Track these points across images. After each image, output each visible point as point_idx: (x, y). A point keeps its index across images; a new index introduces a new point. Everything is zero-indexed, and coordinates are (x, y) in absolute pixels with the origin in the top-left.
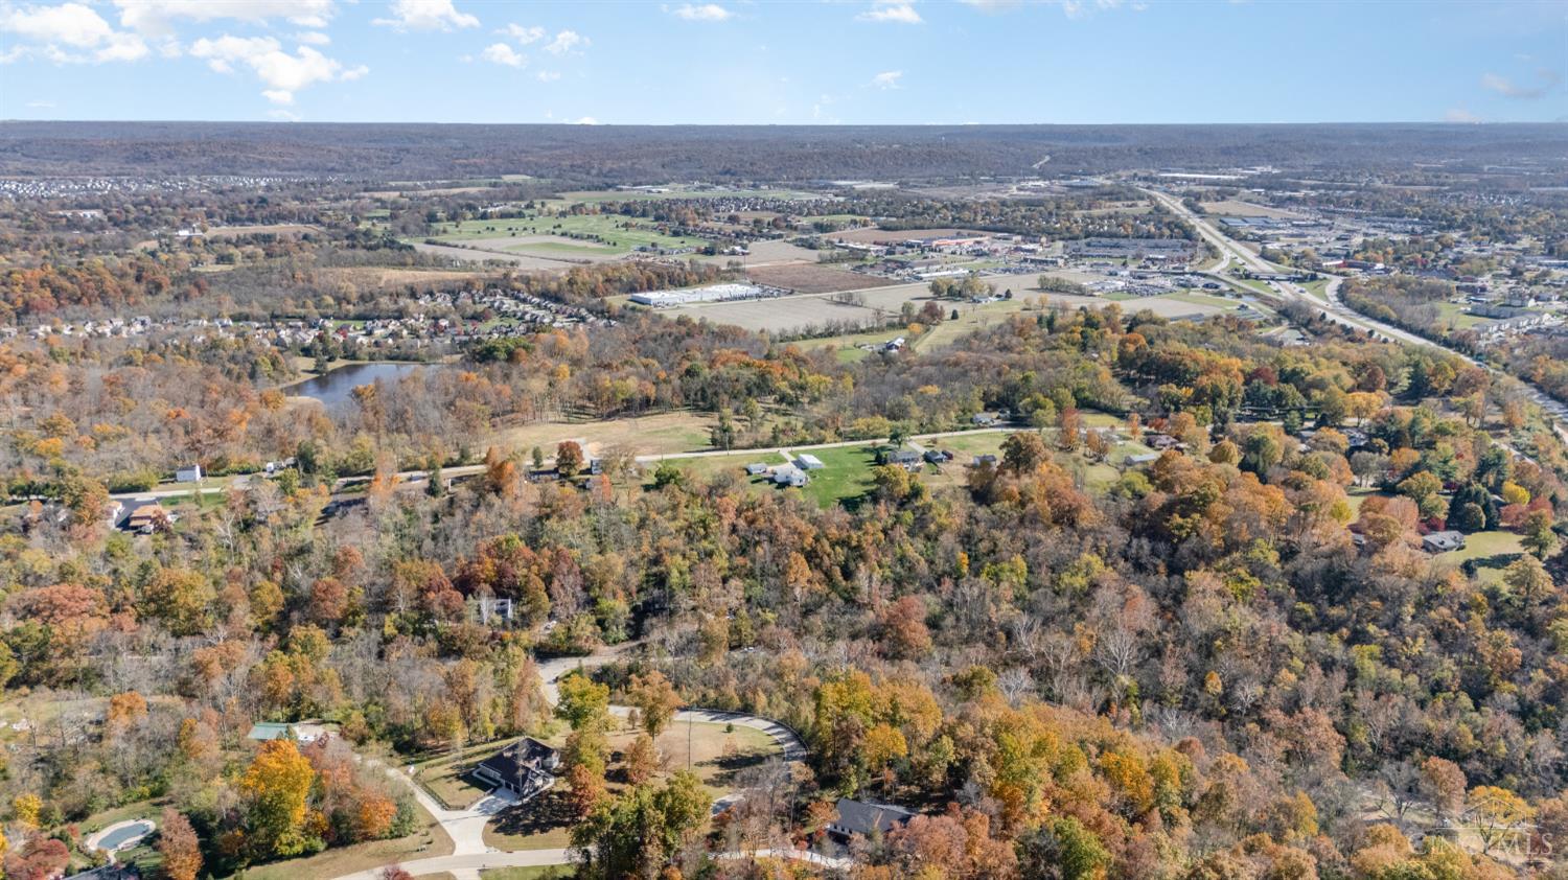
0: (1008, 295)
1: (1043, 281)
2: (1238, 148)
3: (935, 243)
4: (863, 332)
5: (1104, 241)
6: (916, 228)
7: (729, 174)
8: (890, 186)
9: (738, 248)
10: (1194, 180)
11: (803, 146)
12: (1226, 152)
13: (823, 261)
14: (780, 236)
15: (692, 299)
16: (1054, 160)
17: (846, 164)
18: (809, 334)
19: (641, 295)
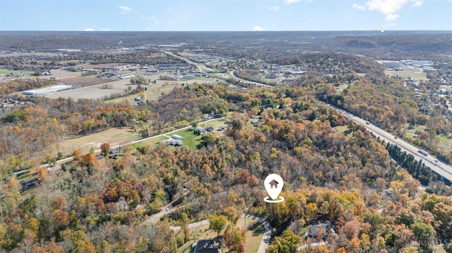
0: (155, 82)
1: (161, 77)
2: (173, 38)
3: (115, 68)
4: (122, 96)
5: (164, 65)
6: (103, 63)
7: (14, 48)
8: (79, 50)
9: (47, 73)
10: (169, 47)
11: (35, 38)
12: (170, 39)
13: (83, 75)
14: (58, 68)
15: (49, 91)
16: (124, 42)
17: (58, 44)
18: (106, 99)
19: (27, 91)
